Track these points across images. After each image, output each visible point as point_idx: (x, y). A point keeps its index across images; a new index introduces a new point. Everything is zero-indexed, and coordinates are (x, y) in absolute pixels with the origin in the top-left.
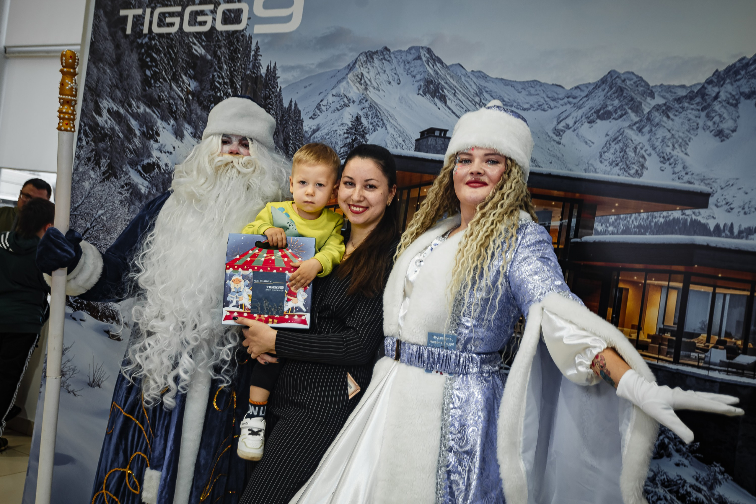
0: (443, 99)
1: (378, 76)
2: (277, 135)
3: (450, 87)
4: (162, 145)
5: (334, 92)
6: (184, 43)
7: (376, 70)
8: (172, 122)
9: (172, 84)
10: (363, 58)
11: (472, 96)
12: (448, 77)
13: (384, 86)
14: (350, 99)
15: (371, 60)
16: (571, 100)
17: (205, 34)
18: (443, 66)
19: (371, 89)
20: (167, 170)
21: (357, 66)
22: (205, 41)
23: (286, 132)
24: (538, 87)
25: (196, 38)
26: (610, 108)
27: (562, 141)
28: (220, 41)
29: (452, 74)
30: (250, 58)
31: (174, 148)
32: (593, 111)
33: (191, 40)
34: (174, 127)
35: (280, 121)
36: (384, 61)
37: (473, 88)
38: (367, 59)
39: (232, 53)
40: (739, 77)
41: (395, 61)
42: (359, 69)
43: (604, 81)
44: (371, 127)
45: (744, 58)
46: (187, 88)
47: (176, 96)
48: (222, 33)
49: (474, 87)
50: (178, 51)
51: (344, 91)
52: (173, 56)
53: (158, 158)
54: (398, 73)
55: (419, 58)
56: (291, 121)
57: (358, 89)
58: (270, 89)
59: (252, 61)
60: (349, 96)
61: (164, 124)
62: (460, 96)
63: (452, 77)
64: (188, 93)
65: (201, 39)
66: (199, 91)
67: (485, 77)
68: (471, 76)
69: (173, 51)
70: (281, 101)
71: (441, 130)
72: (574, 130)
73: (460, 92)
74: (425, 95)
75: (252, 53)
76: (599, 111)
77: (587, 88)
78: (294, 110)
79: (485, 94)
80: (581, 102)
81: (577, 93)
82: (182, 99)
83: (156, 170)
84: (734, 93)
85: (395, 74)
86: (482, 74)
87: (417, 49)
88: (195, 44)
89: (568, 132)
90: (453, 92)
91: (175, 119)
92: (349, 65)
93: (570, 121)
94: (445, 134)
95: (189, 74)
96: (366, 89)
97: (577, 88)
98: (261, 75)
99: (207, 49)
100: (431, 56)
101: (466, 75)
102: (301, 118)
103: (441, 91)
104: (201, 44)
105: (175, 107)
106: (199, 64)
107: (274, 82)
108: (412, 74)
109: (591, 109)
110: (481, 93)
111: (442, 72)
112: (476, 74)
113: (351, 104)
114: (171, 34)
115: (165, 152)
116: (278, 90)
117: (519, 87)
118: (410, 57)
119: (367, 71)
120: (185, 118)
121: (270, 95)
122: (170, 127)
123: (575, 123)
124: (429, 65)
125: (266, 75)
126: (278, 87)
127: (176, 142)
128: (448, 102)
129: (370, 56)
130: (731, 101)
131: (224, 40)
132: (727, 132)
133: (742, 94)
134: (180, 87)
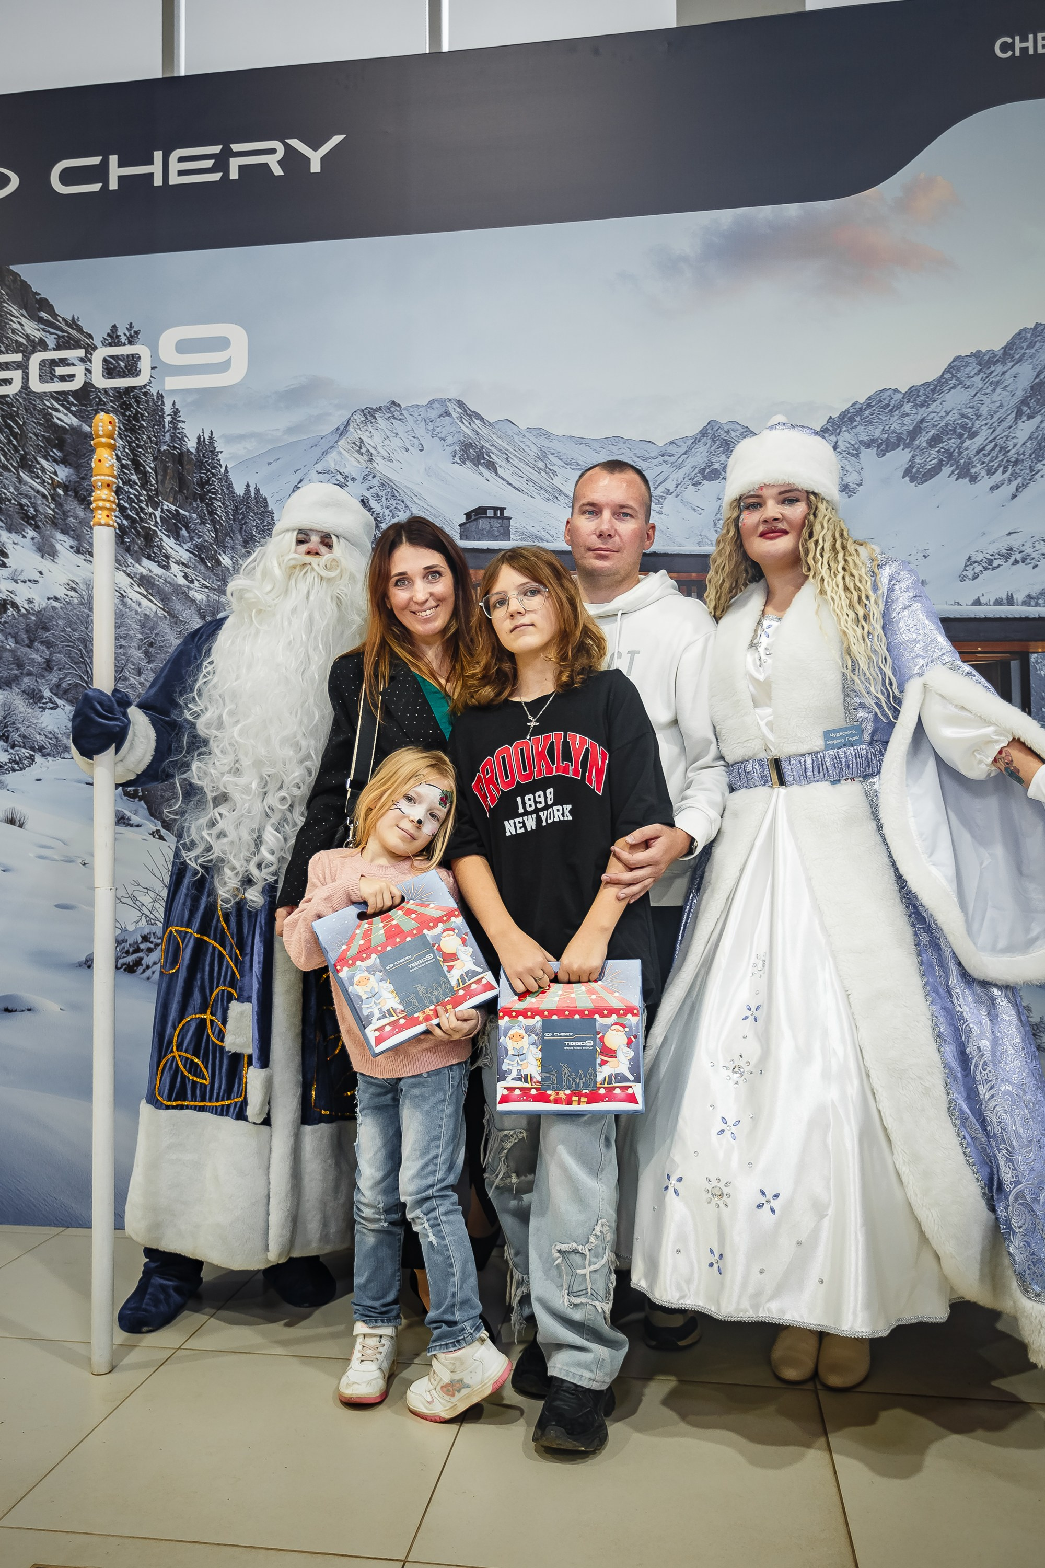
0: (492, 466)
1: (387, 442)
2: (231, 537)
3: (500, 450)
4: (16, 570)
5: (319, 467)
6: (35, 409)
7: (383, 433)
8: (31, 533)
9: (21, 473)
10: (359, 418)
11: (532, 461)
12: (494, 437)
13: (400, 455)
14: (347, 476)
15: (373, 421)
16: (666, 458)
17: (75, 394)
18: (485, 423)
19: (378, 459)
20: (32, 609)
21: (351, 429)
22: (75, 405)
23: (245, 531)
24: (621, 445)
25: (57, 400)
26: (716, 466)
27: (663, 510)
28: (105, 404)
29: (499, 433)
30: (164, 427)
31: (41, 573)
32: (697, 470)
33: (48, 404)
34: (36, 541)
35: (234, 516)
36: (393, 421)
37: (533, 451)
38: (367, 418)
39: (129, 421)
40: (855, 424)
41: (409, 418)
42: (354, 434)
43: (703, 433)
44: (387, 512)
45: (856, 403)
46: (51, 478)
47: (33, 493)
48: (106, 391)
49: (534, 449)
50: (24, 422)
51: (335, 465)
52: (17, 430)
53: (11, 592)
54: (417, 435)
55: (447, 414)
56: (252, 514)
57: (359, 462)
58: (208, 471)
59: (168, 431)
60: (346, 471)
61: (14, 537)
62: (516, 462)
63: (499, 437)
64: (55, 485)
65: (68, 402)
66: (76, 482)
67: (547, 435)
68: (527, 435)
69: (17, 423)
70: (230, 486)
71: (495, 509)
72: (677, 496)
73: (515, 456)
74: (465, 464)
75: (168, 419)
76: (704, 470)
77: (685, 442)
78: (256, 499)
79: (551, 457)
80: (680, 460)
81: (673, 449)
82: (44, 496)
83: (11, 611)
84: (853, 442)
85: (414, 437)
86: (542, 431)
87: (442, 402)
88: (57, 410)
89: (669, 498)
90: (505, 457)
91: (36, 528)
92: (338, 429)
93: (670, 485)
94: (502, 513)
95: (51, 456)
96: (371, 460)
97: (671, 443)
98: (188, 450)
99: (82, 417)
100: (465, 411)
101: (520, 433)
102: (270, 509)
103: (486, 457)
104: (68, 409)
105: (32, 510)
106: (69, 441)
107: (213, 459)
108: (439, 435)
109: (694, 468)
110: (545, 456)
111: (484, 431)
112: (534, 432)
113: (350, 483)
114: (8, 396)
115: (25, 582)
116: (223, 470)
117: (597, 446)
118: (433, 414)
119: (370, 435)
120: (54, 524)
121: (209, 479)
122: (27, 541)
123: (677, 487)
124: (463, 423)
125: (197, 450)
126: (221, 466)
127: (45, 564)
128: (500, 471)
129: (370, 414)
130: (851, 451)
131: (111, 401)
132: (853, 486)
133: (861, 442)
134: (38, 477)
